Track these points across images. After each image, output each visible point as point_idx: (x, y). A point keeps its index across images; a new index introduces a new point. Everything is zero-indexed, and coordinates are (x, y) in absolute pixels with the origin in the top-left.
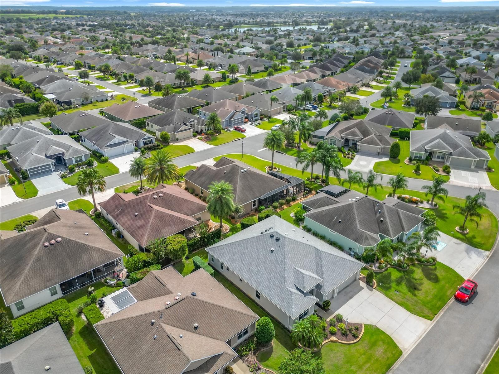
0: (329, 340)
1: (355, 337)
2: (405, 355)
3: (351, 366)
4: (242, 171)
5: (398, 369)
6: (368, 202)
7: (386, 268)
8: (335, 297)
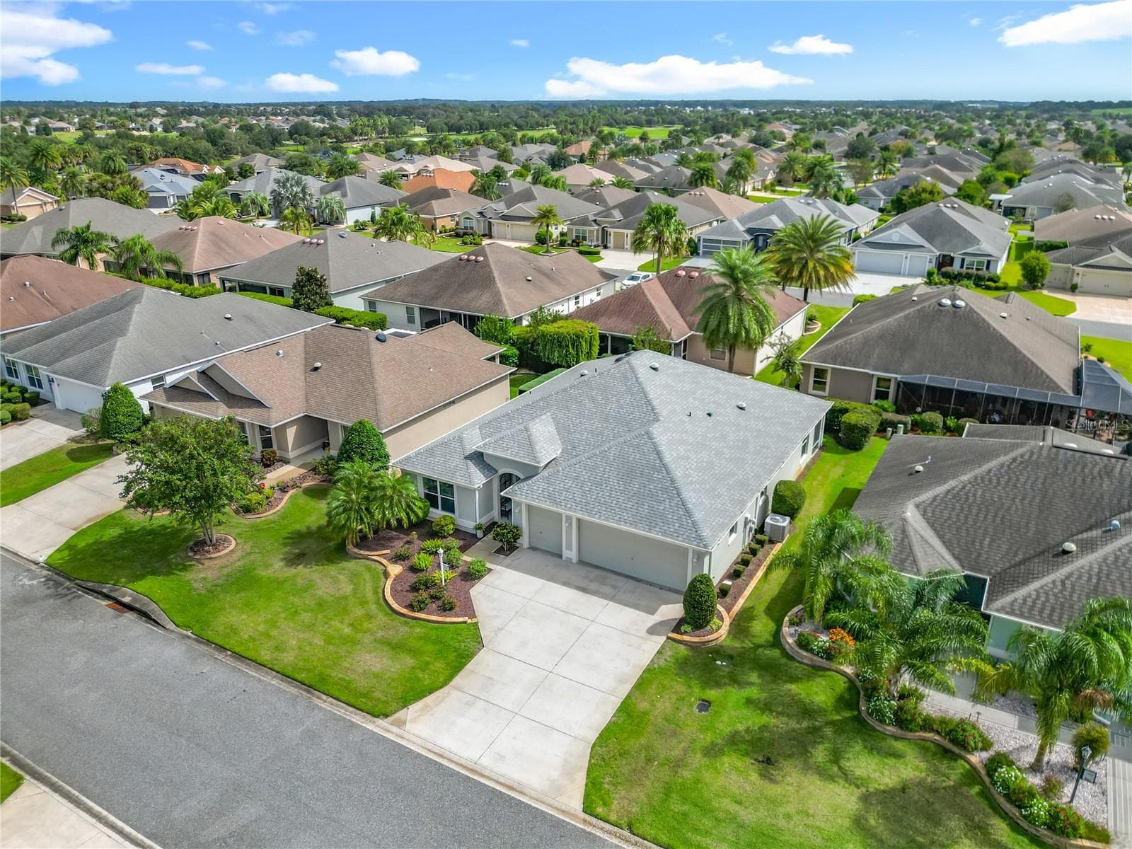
0: (388, 565)
2: (375, 725)
3: (312, 610)
4: (946, 302)
5: (316, 708)
6: (1121, 482)
7: (824, 663)
8: (564, 558)
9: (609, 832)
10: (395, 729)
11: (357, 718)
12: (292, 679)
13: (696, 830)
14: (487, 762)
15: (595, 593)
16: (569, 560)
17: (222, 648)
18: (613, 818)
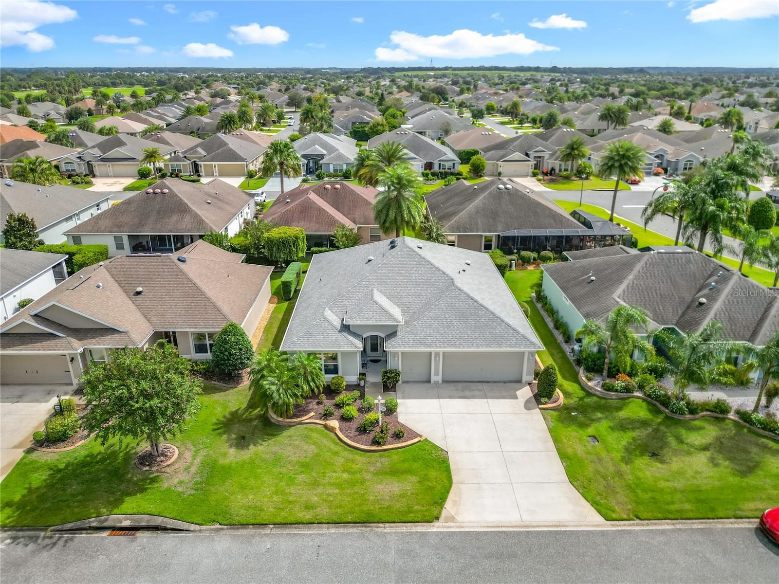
0: (323, 423)
1: (375, 442)
2: (436, 527)
3: (302, 472)
4: (501, 186)
5: (384, 535)
6: (697, 264)
7: (625, 395)
8: (432, 382)
9: (631, 525)
10: (449, 524)
11: (420, 528)
12: (343, 523)
13: (668, 504)
14: (527, 518)
15: (474, 397)
16: (436, 382)
17: (263, 525)
18: (625, 517)
